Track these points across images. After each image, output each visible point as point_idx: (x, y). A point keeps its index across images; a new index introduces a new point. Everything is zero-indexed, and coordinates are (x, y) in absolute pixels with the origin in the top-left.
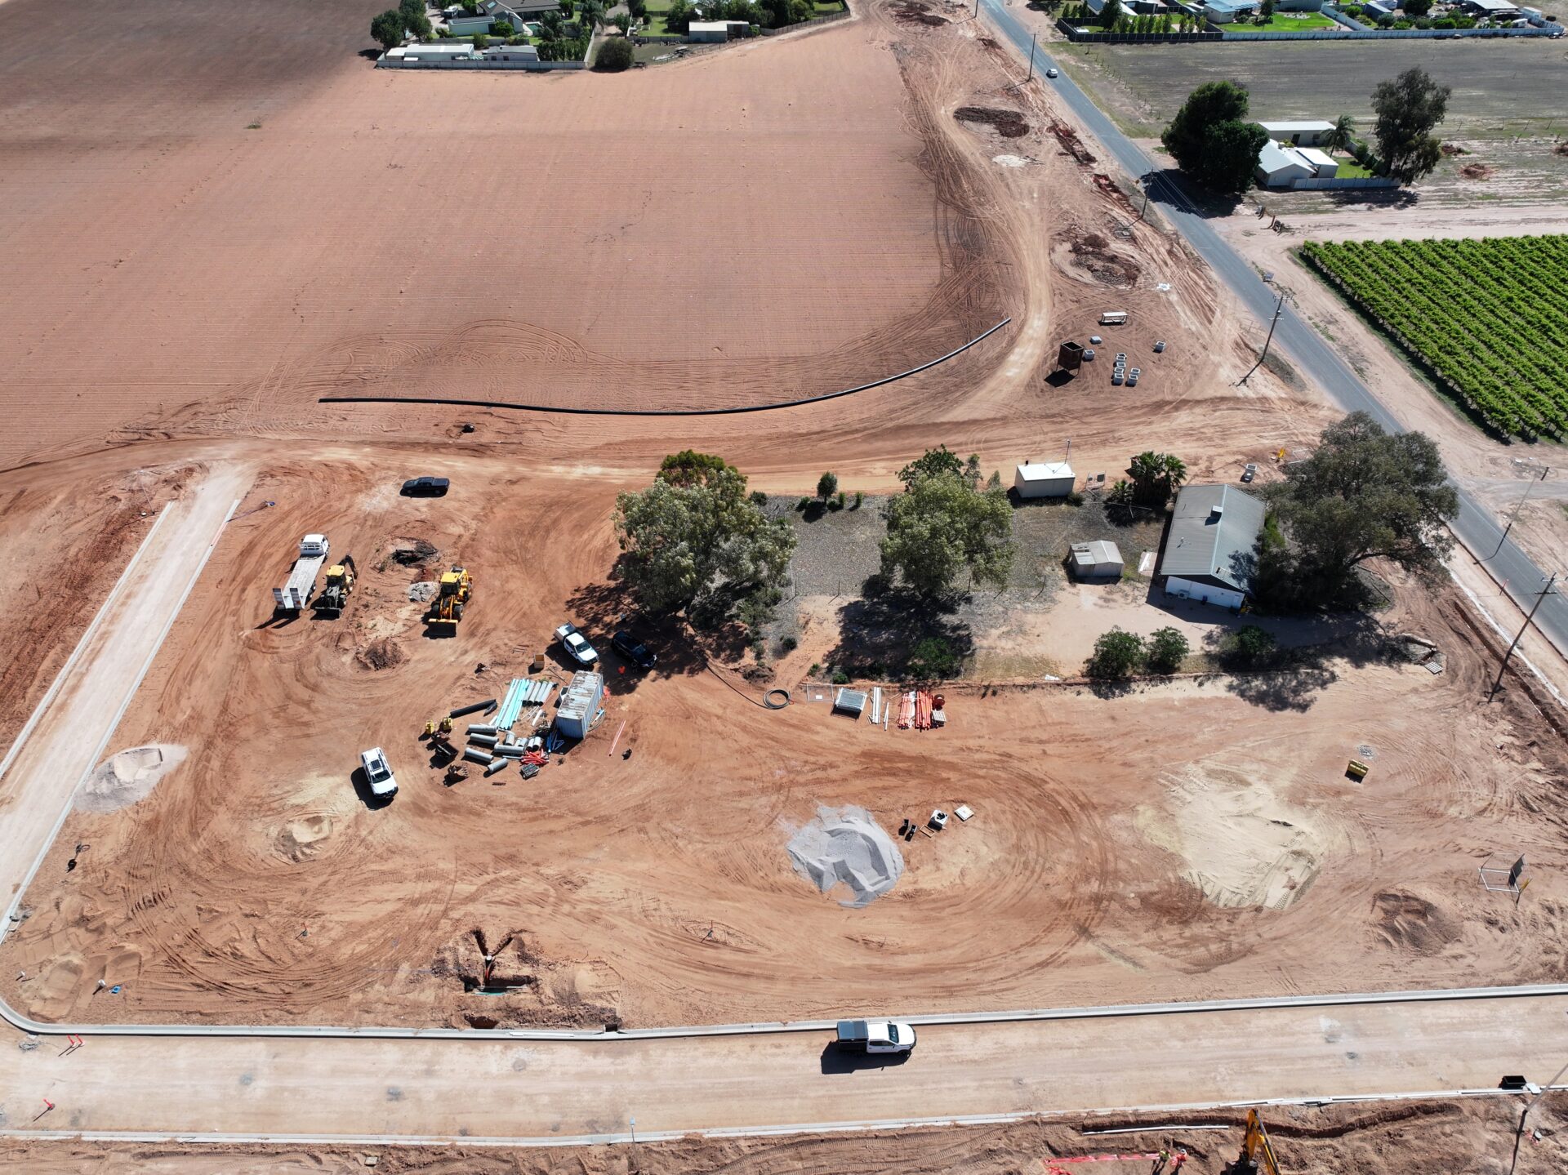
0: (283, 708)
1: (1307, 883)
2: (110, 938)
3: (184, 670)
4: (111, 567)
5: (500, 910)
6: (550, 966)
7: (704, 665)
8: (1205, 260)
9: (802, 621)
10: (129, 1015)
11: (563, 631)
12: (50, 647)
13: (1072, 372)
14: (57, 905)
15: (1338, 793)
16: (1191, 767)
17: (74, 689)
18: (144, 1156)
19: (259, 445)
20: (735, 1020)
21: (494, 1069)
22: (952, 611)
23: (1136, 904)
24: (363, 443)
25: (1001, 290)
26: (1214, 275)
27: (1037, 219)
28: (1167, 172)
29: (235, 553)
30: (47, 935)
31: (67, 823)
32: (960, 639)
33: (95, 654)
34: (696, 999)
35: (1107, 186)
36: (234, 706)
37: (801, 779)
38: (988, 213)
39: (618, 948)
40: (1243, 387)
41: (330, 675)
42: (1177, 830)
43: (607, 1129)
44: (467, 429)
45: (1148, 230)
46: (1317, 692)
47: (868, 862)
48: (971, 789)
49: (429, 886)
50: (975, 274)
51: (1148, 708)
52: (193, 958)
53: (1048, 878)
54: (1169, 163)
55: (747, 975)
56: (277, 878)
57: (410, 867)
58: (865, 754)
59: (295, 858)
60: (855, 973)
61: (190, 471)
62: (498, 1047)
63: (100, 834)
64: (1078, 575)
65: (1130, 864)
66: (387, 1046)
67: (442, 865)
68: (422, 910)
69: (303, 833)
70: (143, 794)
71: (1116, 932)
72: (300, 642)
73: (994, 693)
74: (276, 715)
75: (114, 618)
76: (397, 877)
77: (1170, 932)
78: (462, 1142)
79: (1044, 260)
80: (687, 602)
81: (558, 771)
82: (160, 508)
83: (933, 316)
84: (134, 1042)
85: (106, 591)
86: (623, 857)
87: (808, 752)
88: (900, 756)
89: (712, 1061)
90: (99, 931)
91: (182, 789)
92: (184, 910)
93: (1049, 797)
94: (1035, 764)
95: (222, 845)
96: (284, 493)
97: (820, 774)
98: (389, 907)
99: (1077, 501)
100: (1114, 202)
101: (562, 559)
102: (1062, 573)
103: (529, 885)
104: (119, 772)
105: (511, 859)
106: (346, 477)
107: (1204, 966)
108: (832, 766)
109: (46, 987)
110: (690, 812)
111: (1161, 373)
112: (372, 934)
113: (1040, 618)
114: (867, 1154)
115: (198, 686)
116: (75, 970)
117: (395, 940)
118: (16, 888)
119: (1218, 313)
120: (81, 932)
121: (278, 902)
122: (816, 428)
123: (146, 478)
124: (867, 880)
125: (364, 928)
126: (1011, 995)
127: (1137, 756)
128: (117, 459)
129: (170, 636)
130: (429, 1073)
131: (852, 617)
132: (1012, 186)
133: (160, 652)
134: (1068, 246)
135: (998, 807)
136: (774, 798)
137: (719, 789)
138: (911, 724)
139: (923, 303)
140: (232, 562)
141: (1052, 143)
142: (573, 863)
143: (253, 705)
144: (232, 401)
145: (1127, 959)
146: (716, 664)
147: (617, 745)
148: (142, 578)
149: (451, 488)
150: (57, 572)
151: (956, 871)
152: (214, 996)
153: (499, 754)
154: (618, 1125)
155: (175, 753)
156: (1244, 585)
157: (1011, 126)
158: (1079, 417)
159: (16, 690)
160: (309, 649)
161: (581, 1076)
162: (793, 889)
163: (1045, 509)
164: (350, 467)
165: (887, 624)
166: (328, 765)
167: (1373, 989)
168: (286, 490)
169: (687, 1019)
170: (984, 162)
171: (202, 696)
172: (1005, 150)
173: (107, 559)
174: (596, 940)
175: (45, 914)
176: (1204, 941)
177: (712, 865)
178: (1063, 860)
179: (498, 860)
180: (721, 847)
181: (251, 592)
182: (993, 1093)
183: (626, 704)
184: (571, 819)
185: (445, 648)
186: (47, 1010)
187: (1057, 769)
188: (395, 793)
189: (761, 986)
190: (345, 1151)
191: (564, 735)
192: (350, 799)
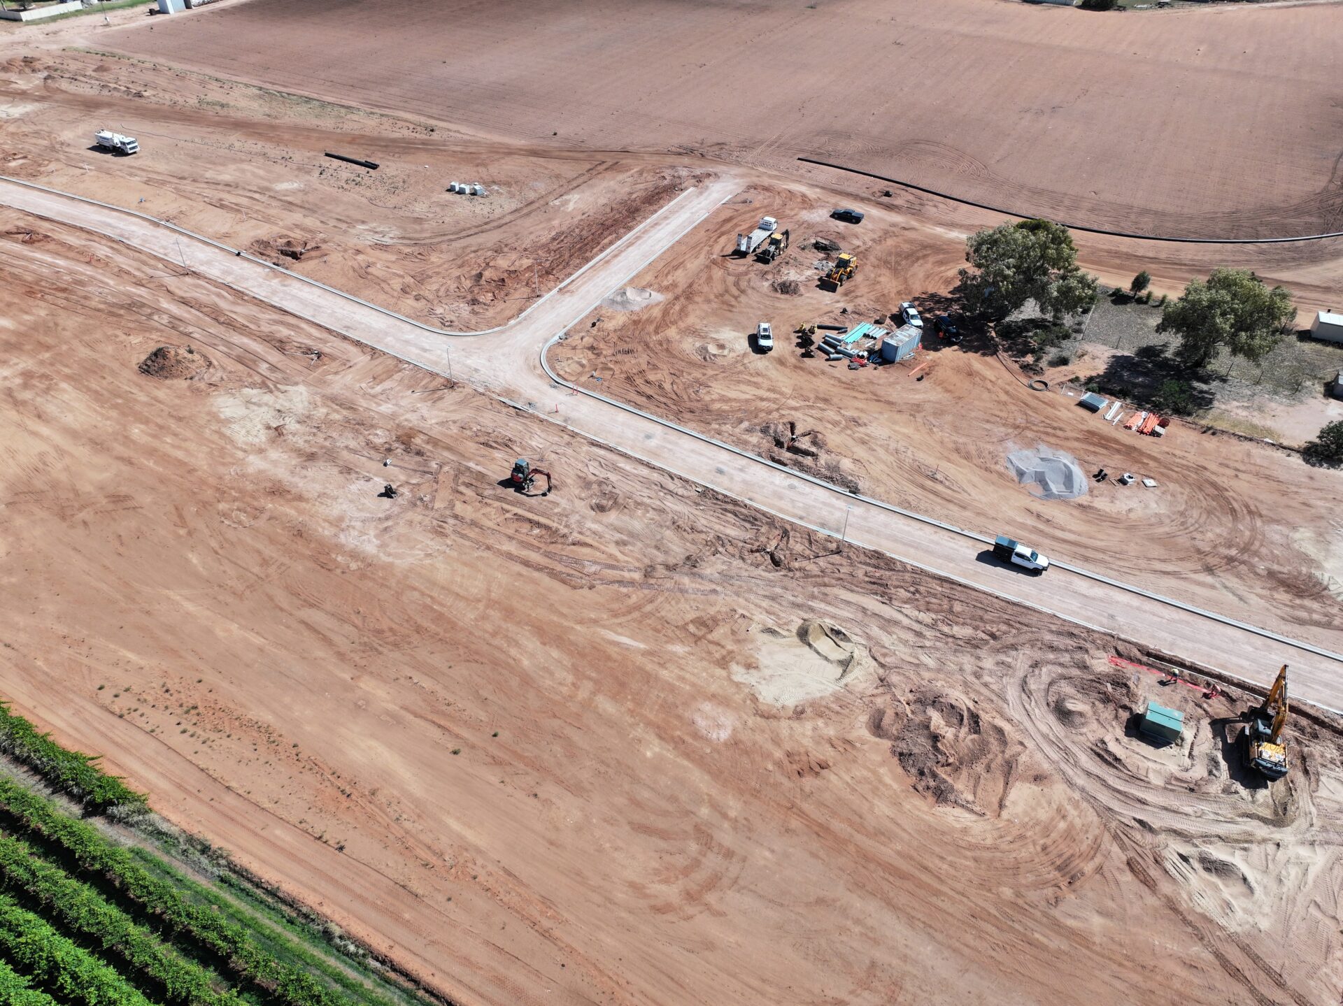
0: (722, 295)
2: (602, 359)
3: (675, 263)
4: (651, 208)
5: (809, 419)
6: (829, 452)
7: (994, 353)
9: (1080, 352)
10: (601, 391)
11: (906, 305)
12: (610, 234)
14: (582, 339)
17: (616, 256)
18: (593, 444)
19: (753, 172)
20: (930, 516)
21: (777, 482)
22: (1206, 382)
23: (1264, 573)
24: (817, 186)
29: (720, 220)
30: (574, 348)
31: (596, 309)
32: (1203, 398)
33: (630, 244)
34: (910, 499)
36: (695, 286)
37: (1034, 428)
39: (872, 460)
41: (753, 288)
42: (1327, 550)
43: (830, 529)
44: (887, 194)
47: (1062, 480)
48: (1162, 474)
49: (772, 395)
52: (639, 381)
53: (1198, 536)
55: (950, 501)
56: (692, 364)
57: (766, 384)
58: (1089, 432)
59: (705, 358)
60: (1023, 526)
61: (709, 175)
62: (783, 475)
63: (611, 318)
64: (1335, 391)
65: (1272, 552)
66: (723, 452)
67: (784, 389)
68: (764, 404)
69: (712, 349)
70: (636, 308)
71: (1236, 580)
72: (742, 269)
73: (1214, 434)
74: (716, 297)
75: (645, 232)
76: (757, 386)
77: (1283, 596)
78: (747, 502)
80: (998, 320)
81: (870, 372)
82: (686, 189)
83: (1298, 211)
84: (601, 403)
85: (645, 218)
86: (895, 423)
87: (1047, 417)
88: (1116, 441)
89: (907, 528)
90: (598, 355)
91: (657, 313)
92: (641, 360)
93: (1226, 499)
94: (1225, 479)
95: (669, 341)
96: (759, 199)
97: (1049, 430)
98: (748, 397)
101: (921, 275)
102: (1320, 389)
103: (831, 414)
104: (628, 294)
105: (826, 400)
106: (799, 200)
107: (1301, 622)
108: (1061, 429)
109: (567, 367)
110: (949, 418)
112: (734, 404)
113: (1282, 408)
114: (985, 601)
115: (679, 272)
116: (583, 366)
117: (745, 411)
118: (565, 327)
120: (590, 353)
121: (690, 374)
122: (1151, 255)
123: (684, 173)
124: (1055, 488)
125: (728, 400)
126: (1132, 578)
127: (1319, 503)
128: (670, 160)
129: (672, 247)
130: (741, 470)
131: (1119, 364)
133: (664, 252)
135: (1179, 489)
136: (1010, 431)
137: (973, 414)
138: (1134, 428)
139: (1294, 202)
140: (717, 223)
142: (861, 415)
143: (706, 289)
144: (745, 147)
145: (1234, 594)
146: (1003, 355)
147: (916, 372)
148: (666, 218)
149: (863, 221)
150: (623, 203)
151: (1125, 508)
152: (644, 399)
153: (838, 352)
154: (838, 531)
155: (658, 297)
159: (588, 247)
160: (746, 273)
161: (824, 503)
162: (1001, 475)
163: (1329, 349)
164: (804, 196)
165: (1146, 374)
166: (737, 326)
168: (760, 197)
169: (900, 504)
171: (681, 277)
173: (650, 204)
174: (861, 452)
175: (575, 340)
176: (1310, 611)
177: (951, 445)
178: (1215, 531)
179: (817, 398)
180: (962, 440)
181: (723, 240)
182: (1090, 614)
183: (932, 355)
184: (870, 396)
185: (827, 296)
186: (566, 376)
187: (1242, 488)
188: (770, 349)
189: (956, 508)
190: (687, 481)
191: (883, 356)
192: (744, 345)
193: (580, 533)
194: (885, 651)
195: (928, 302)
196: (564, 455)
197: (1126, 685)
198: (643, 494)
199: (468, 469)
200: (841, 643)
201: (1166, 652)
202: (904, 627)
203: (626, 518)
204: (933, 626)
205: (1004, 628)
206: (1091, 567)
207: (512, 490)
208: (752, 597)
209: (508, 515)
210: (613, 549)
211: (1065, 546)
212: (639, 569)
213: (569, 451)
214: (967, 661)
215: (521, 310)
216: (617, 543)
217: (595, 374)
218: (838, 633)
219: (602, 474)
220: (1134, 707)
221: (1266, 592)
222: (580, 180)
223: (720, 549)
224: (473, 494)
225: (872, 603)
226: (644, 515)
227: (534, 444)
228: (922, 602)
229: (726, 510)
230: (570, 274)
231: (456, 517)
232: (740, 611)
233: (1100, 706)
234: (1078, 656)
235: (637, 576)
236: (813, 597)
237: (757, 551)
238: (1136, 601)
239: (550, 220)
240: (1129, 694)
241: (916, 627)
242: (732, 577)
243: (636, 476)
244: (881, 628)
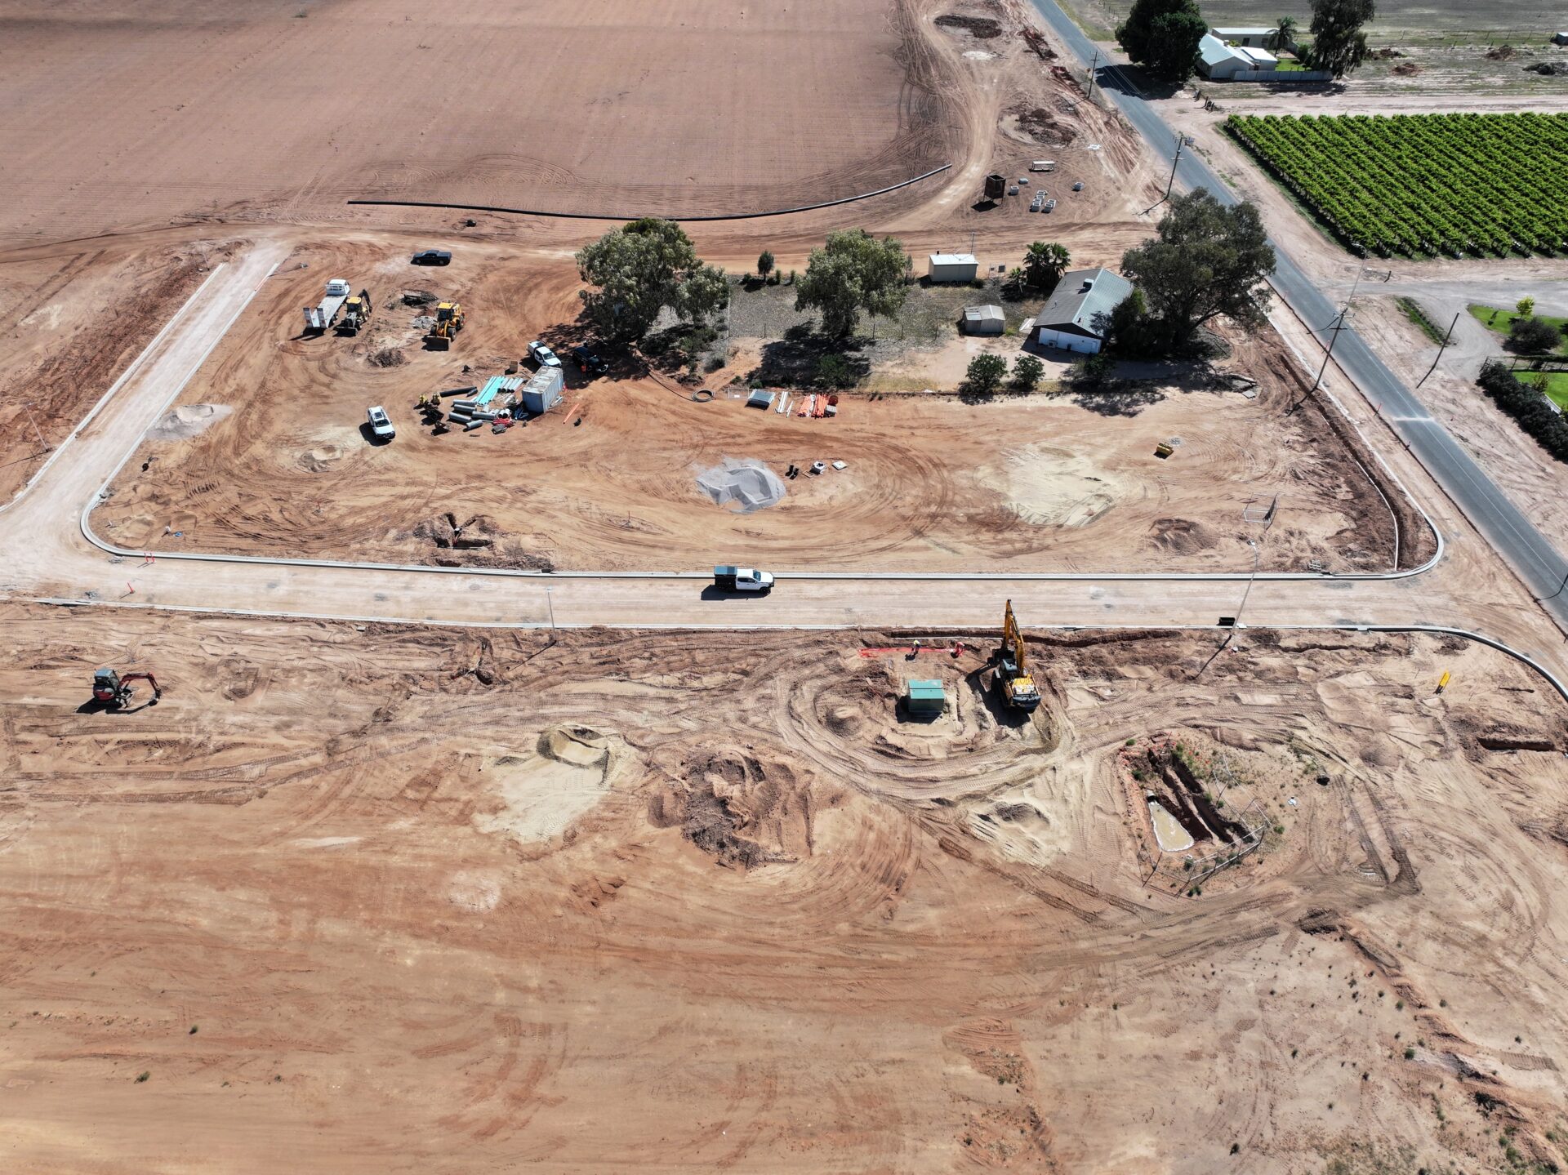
0: (308, 387)
1: (1103, 513)
2: (174, 508)
3: (232, 362)
4: (174, 300)
5: (469, 504)
6: (503, 534)
7: (646, 374)
8: (1137, 128)
9: (731, 351)
10: (187, 547)
11: (534, 345)
12: (127, 346)
13: (996, 201)
14: (135, 489)
15: (1145, 464)
16: (1029, 446)
17: (145, 372)
18: (199, 618)
19: (296, 229)
20: (640, 569)
21: (455, 588)
22: (858, 350)
23: (964, 520)
24: (383, 231)
25: (948, 146)
26: (1142, 139)
27: (992, 98)
28: (1121, 67)
29: (273, 296)
30: (128, 504)
31: (141, 446)
32: (860, 366)
33: (161, 353)
34: (612, 557)
35: (1062, 76)
36: (269, 385)
37: (713, 442)
38: (950, 92)
39: (556, 528)
40: (1145, 217)
41: (346, 369)
42: (1008, 480)
43: (535, 621)
44: (470, 224)
45: (1091, 108)
46: (1147, 407)
47: (757, 488)
48: (848, 453)
49: (414, 489)
50: (928, 133)
51: (1004, 412)
52: (235, 521)
53: (899, 503)
54: (1124, 59)
55: (653, 547)
56: (298, 480)
57: (401, 478)
58: (767, 430)
59: (313, 469)
60: (736, 548)
61: (239, 244)
62: (460, 577)
63: (166, 453)
64: (967, 329)
65: (965, 498)
66: (376, 573)
67: (425, 478)
68: (408, 503)
69: (319, 455)
70: (199, 431)
71: (944, 535)
72: (324, 349)
73: (880, 399)
74: (302, 391)
75: (176, 332)
76: (392, 483)
77: (986, 536)
78: (427, 622)
79: (992, 126)
80: (639, 338)
81: (520, 431)
82: (214, 267)
83: (883, 161)
84: (192, 563)
85: (171, 315)
86: (567, 479)
87: (722, 427)
88: (796, 433)
89: (619, 591)
90: (166, 504)
91: (229, 430)
92: (228, 494)
93: (910, 459)
94: (904, 440)
95: (257, 461)
96: (315, 260)
97: (729, 440)
98: (384, 499)
99: (979, 284)
100: (1066, 87)
101: (540, 307)
102: (954, 329)
103: (492, 491)
104: (181, 416)
105: (480, 477)
106: (367, 251)
107: (1008, 555)
108: (739, 436)
109: (126, 531)
110: (623, 457)
111: (1075, 205)
112: (370, 513)
113: (929, 356)
114: (726, 640)
115: (241, 373)
116: (149, 523)
117: (387, 517)
118: (103, 481)
119: (1138, 166)
120: (153, 505)
121: (300, 493)
122: (766, 232)
123: (204, 247)
124: (754, 498)
125: (362, 510)
126: (854, 565)
127: (988, 438)
128: (178, 234)
129: (221, 344)
130: (407, 588)
131: (773, 353)
132: (976, 73)
133: (213, 352)
134: (1017, 117)
135: (868, 463)
136: (690, 452)
137: (647, 446)
138: (808, 414)
139: (875, 153)
140: (271, 301)
141: (1021, 43)
142: (526, 481)
143: (285, 385)
144: (277, 199)
145: (947, 549)
146: (653, 372)
147: (570, 417)
148: (199, 309)
149: (453, 261)
150: (131, 302)
151: (825, 498)
152: (250, 541)
153: (475, 418)
154: (544, 619)
155: (223, 410)
156: (1101, 333)
157: (985, 30)
158: (996, 232)
159: (100, 370)
160: (331, 353)
161: (519, 594)
162: (696, 502)
163: (950, 289)
164: (370, 245)
165: (801, 355)
166: (342, 419)
167: (1137, 572)
168: (317, 258)
169: (603, 567)
170: (954, 56)
171: (245, 378)
172: (975, 47)
173: (171, 296)
174: (540, 523)
175: (125, 493)
176: (1012, 542)
177: (636, 486)
178: (912, 494)
179: (469, 477)
180: (644, 477)
181: (286, 319)
182: (828, 615)
183: (581, 394)
184: (528, 457)
185: (439, 357)
186: (129, 543)
187: (921, 443)
188: (392, 436)
189: (663, 552)
190: (342, 623)
191: (528, 409)
192: (358, 440)
193: (222, 734)
194: (640, 732)
195: (557, 335)
196: (163, 643)
197: (883, 673)
198: (290, 657)
199: (24, 707)
200: (591, 743)
201: (908, 626)
202: (652, 699)
203: (279, 694)
204: (681, 686)
205: (752, 660)
206: (814, 567)
207: (102, 713)
208: (471, 730)
209: (108, 747)
210: (275, 738)
211: (783, 555)
212: (318, 749)
213: (169, 637)
214: (728, 709)
215: (28, 476)
216: (277, 728)
217: (170, 529)
218: (583, 732)
219: (226, 651)
220: (897, 691)
221: (971, 538)
222: (55, 285)
223: (414, 689)
224: (45, 738)
225: (609, 686)
226: (301, 683)
227: (113, 643)
228: (662, 664)
229: (404, 641)
230: (86, 411)
231: (28, 776)
232: (463, 751)
233: (867, 703)
234: (831, 661)
235: (319, 759)
236: (542, 703)
237: (459, 675)
238: (864, 587)
239: (27, 346)
240: (890, 681)
241: (665, 693)
242: (439, 716)
243: (273, 638)
244: (628, 709)
